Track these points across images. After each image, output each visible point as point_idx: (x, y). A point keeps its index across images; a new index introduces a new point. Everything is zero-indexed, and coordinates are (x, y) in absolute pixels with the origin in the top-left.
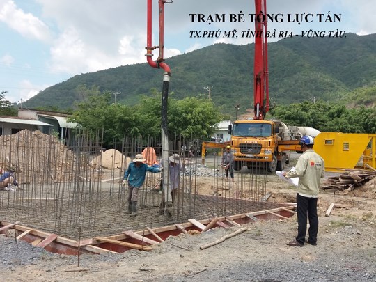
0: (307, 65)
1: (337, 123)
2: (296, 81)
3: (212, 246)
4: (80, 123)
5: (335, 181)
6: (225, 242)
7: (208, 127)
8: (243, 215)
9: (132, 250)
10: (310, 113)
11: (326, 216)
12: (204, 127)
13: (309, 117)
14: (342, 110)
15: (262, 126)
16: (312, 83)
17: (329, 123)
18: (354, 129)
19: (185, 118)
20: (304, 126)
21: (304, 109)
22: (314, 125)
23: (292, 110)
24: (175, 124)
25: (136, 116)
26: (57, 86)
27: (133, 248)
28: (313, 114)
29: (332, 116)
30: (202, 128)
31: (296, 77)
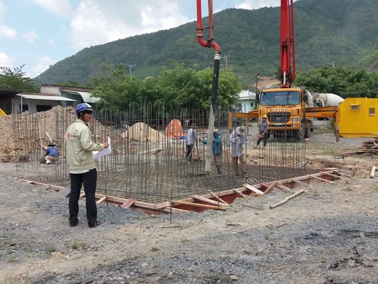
0: (322, 28)
1: (357, 88)
2: (311, 45)
3: (279, 205)
4: (103, 97)
5: (370, 145)
6: (289, 202)
7: (229, 98)
8: (290, 180)
9: (209, 210)
10: (329, 79)
11: (371, 177)
12: (225, 97)
13: (329, 83)
14: (362, 74)
15: (288, 94)
16: (327, 47)
17: (349, 88)
18: (375, 94)
19: (206, 90)
20: (325, 92)
21: (324, 75)
22: (334, 91)
23: (312, 76)
24: (196, 95)
25: (158, 88)
26: (67, 60)
27: (210, 208)
28: (333, 79)
29: (351, 81)
30: (223, 99)
31: (311, 41)
